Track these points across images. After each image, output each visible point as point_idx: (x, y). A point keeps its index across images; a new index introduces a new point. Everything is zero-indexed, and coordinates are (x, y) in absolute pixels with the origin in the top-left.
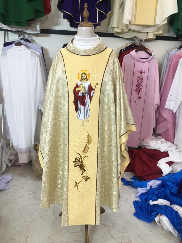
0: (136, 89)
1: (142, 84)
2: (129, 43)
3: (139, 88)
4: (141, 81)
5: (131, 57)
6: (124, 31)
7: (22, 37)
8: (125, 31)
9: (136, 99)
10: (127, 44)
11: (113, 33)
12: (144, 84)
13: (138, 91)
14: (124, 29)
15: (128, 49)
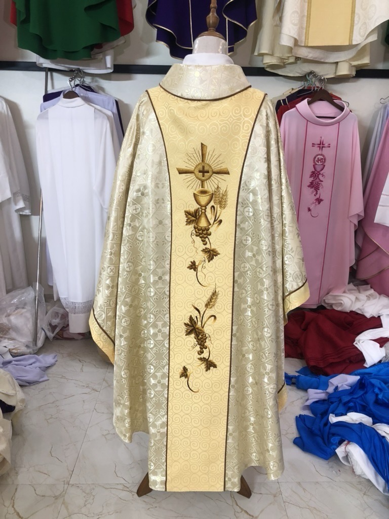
0: (312, 183)
1: (323, 171)
2: (297, 86)
3: (318, 180)
4: (322, 166)
5: (300, 115)
6: (285, 61)
7: (77, 82)
8: (287, 61)
9: (311, 204)
10: (293, 89)
11: (264, 68)
12: (328, 171)
13: (315, 186)
14: (286, 58)
15: (293, 100)
